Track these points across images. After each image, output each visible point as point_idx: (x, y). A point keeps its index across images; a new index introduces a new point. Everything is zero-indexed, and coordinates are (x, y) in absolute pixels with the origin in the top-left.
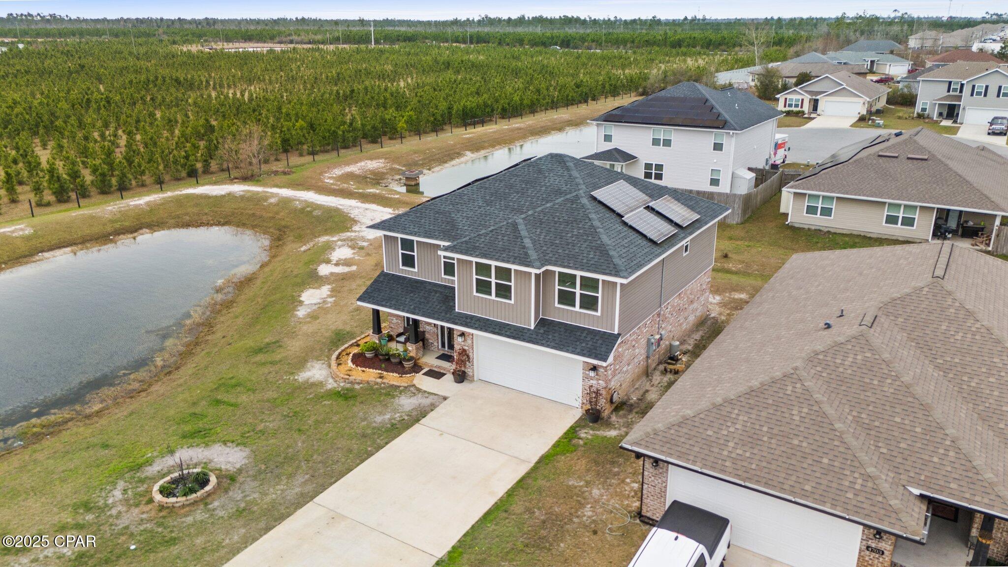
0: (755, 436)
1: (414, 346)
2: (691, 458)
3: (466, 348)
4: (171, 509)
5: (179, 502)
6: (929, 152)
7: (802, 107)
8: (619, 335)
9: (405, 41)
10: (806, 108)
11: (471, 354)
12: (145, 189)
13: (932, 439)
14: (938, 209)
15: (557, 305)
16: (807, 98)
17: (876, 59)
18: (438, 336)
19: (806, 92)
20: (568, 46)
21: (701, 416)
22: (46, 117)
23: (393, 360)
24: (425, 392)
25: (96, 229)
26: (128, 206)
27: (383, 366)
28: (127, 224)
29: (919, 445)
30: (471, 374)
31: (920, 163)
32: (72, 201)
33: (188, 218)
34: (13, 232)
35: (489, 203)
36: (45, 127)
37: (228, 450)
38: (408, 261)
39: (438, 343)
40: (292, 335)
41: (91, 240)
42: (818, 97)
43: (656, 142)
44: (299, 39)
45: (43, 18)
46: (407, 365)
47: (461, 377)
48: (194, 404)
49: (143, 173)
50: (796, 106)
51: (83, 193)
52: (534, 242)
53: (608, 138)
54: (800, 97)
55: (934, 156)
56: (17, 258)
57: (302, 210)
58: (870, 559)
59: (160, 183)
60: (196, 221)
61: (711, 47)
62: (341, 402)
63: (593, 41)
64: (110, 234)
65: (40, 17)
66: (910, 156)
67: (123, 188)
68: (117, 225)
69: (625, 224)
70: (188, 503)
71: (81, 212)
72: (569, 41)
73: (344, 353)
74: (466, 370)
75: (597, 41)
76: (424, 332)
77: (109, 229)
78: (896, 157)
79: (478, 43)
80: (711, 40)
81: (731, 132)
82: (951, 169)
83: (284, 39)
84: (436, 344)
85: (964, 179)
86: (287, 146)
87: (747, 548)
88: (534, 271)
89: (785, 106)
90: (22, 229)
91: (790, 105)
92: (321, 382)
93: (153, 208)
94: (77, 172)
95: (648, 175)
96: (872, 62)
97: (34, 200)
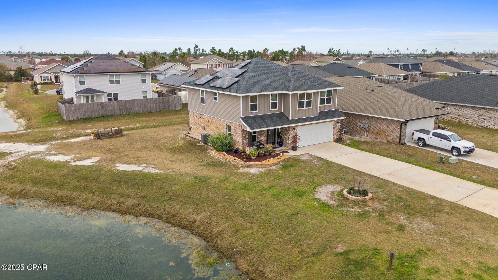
10: (53, 80)
16: (52, 75)
19: (51, 72)
38: (254, 108)
42: (58, 75)
43: (112, 82)
47: (296, 148)
53: (82, 83)
54: (49, 75)
81: (151, 73)
89: (42, 80)
95: (110, 100)
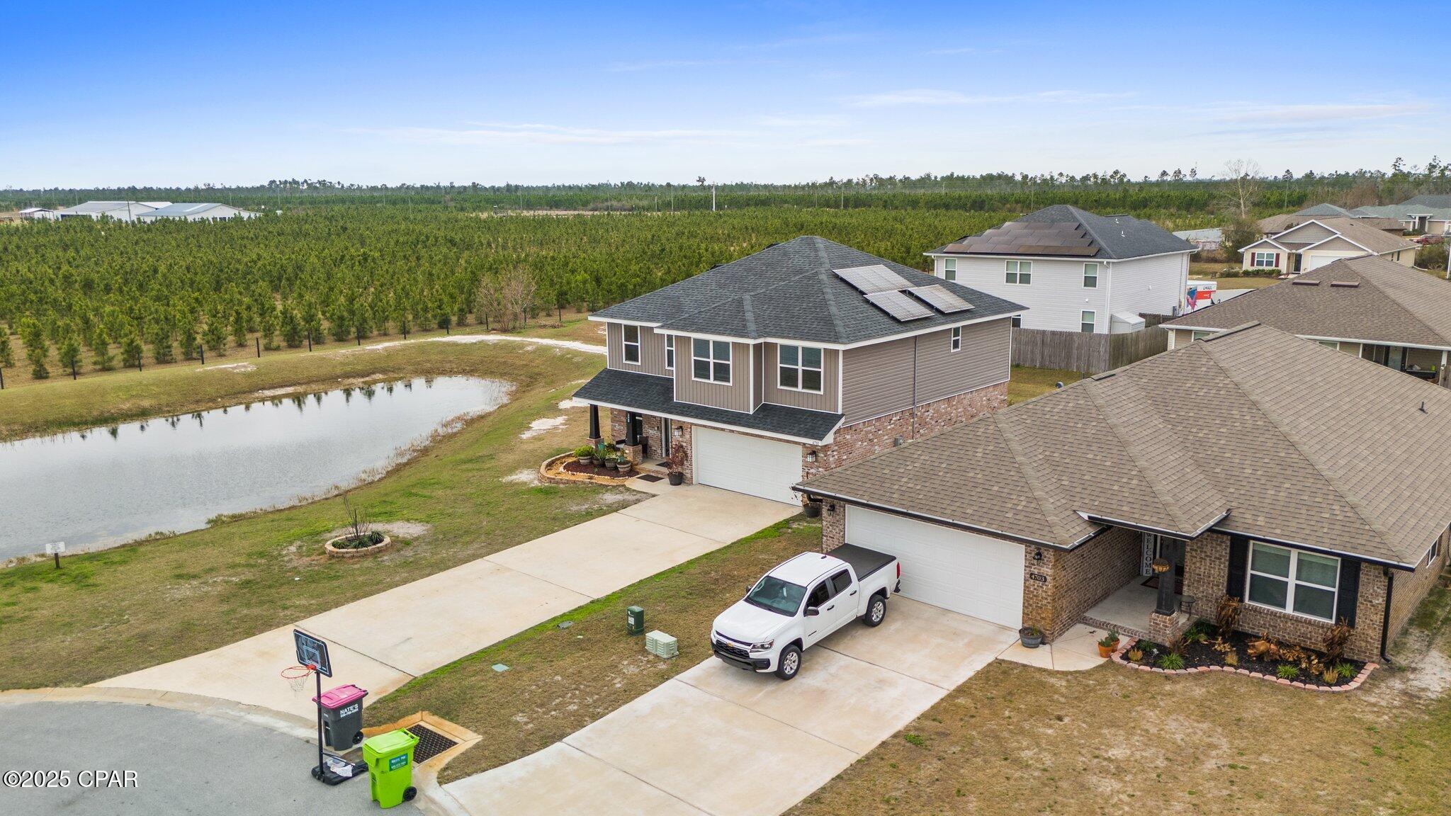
0: (932, 472)
1: (631, 448)
2: (860, 493)
3: (684, 444)
4: (341, 557)
5: (350, 552)
6: (1363, 278)
7: (1277, 265)
8: (843, 415)
9: (756, 205)
10: (1283, 266)
11: (689, 452)
12: (388, 338)
13: (1119, 470)
14: (1365, 345)
15: (779, 387)
16: (1284, 252)
17: (1428, 215)
18: (661, 441)
19: (1283, 244)
20: (981, 208)
21: (882, 458)
22: (290, 270)
23: (608, 464)
24: (634, 490)
25: (324, 371)
26: (363, 350)
27: (596, 470)
28: (359, 367)
29: (1103, 476)
30: (689, 476)
31: (1348, 290)
32: (305, 347)
33: (429, 365)
34: (235, 368)
35: (721, 286)
36: (288, 279)
37: (409, 525)
38: (632, 354)
39: (661, 450)
40: (511, 450)
41: (317, 381)
42: (1300, 251)
43: (1011, 278)
44: (619, 205)
45: (310, 185)
46: (622, 468)
47: (678, 479)
48: (386, 495)
49: (386, 319)
50: (1269, 263)
51: (318, 340)
52: (757, 317)
53: (950, 275)
54: (1274, 252)
55: (1368, 282)
56: (235, 394)
57: (561, 358)
58: (1035, 589)
59: (405, 332)
60: (438, 369)
61: (1193, 209)
62: (542, 496)
63: (1017, 202)
64: (339, 377)
65: (308, 184)
66: (1334, 283)
67: (362, 336)
68: (348, 369)
69: (867, 301)
70: (358, 554)
71: (311, 354)
72: (983, 202)
73: (558, 462)
74: (684, 472)
75: (1024, 202)
76: (647, 437)
77: (338, 371)
78: (1317, 285)
79: (856, 207)
80: (1192, 199)
81: (1105, 261)
82: (1387, 297)
83: (600, 205)
84: (659, 451)
85: (1403, 308)
86: (563, 301)
87: (927, 601)
88: (751, 342)
89: (1252, 264)
90: (244, 366)
91: (1260, 263)
92: (526, 483)
93: (389, 354)
94: (313, 316)
96: (1422, 219)
97: (262, 342)
